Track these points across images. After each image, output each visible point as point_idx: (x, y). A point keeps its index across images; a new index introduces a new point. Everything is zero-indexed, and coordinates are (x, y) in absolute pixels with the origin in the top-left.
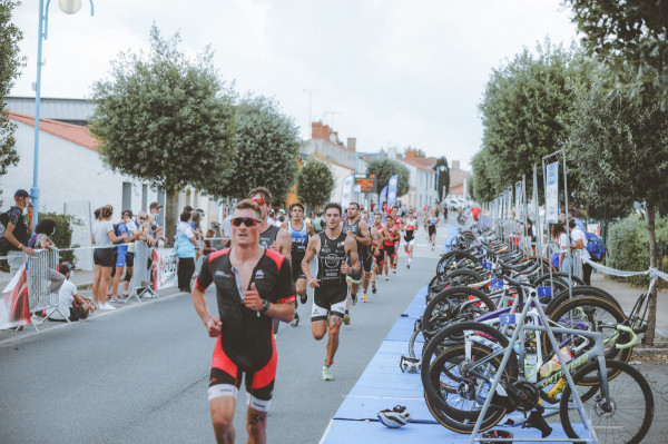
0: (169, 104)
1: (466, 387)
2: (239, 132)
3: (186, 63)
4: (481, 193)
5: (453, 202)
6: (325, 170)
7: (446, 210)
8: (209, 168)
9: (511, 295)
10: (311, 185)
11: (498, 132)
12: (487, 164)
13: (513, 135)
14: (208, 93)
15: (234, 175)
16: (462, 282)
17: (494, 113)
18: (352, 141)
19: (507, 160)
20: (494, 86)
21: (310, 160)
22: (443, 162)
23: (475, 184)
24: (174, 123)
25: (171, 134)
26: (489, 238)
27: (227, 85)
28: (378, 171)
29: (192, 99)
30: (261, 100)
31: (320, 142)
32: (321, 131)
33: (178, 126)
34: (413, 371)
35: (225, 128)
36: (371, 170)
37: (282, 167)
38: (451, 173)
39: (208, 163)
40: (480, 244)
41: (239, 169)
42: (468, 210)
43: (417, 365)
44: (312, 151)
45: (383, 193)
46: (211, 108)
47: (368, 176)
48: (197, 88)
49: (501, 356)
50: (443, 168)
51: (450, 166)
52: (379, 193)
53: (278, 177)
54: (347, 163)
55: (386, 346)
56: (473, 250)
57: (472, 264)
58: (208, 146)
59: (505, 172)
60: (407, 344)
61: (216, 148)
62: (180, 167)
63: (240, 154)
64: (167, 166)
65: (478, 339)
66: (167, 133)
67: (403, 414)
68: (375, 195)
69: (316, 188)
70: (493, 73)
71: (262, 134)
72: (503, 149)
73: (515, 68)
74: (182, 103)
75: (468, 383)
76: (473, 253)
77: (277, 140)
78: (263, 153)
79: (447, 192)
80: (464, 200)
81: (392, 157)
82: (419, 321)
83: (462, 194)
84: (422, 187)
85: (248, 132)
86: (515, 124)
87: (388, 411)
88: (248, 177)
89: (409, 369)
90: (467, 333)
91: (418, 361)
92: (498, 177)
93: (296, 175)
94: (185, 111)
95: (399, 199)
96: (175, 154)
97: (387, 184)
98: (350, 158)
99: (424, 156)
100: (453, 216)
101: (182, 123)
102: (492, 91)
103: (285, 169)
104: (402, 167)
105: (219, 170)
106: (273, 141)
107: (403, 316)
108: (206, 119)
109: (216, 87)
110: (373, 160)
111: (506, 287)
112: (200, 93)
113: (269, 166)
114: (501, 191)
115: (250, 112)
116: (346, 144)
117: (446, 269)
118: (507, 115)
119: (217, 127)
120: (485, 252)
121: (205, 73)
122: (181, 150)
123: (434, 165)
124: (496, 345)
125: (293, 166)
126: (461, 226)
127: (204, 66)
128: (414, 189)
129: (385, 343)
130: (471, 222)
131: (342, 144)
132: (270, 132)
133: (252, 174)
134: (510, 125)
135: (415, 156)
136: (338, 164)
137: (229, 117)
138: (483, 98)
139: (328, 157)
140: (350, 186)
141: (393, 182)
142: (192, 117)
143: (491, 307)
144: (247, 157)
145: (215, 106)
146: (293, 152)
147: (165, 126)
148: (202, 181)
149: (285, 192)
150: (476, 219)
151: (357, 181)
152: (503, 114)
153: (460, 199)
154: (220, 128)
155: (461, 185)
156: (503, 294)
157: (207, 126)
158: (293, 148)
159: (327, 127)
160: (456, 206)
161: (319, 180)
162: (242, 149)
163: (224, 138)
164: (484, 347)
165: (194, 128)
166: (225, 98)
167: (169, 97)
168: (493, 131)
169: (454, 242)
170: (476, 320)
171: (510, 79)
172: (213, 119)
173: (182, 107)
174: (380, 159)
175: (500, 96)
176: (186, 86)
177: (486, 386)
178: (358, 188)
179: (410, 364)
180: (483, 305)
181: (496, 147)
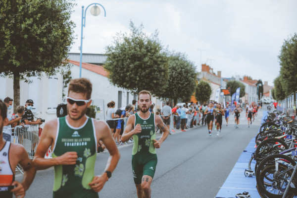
0: (139, 56)
1: (276, 184)
2: (170, 68)
3: (147, 37)
4: (278, 96)
5: (265, 100)
6: (208, 85)
7: (261, 103)
8: (157, 84)
9: (295, 142)
10: (201, 92)
11: (287, 68)
12: (282, 83)
13: (293, 69)
14: (156, 51)
15: (168, 88)
16: (273, 136)
17: (285, 60)
18: (219, 73)
19: (291, 81)
20: (285, 48)
21: (201, 81)
22: (260, 82)
23: (275, 92)
24: (141, 64)
25: (140, 70)
26: (283, 116)
27: (165, 48)
28: (231, 86)
29: (149, 54)
30: (179, 54)
31: (205, 73)
32: (206, 68)
33: (143, 66)
34: (250, 176)
35: (164, 67)
36: (228, 86)
37: (189, 84)
38: (264, 87)
39: (157, 82)
40: (279, 119)
41: (170, 85)
42: (272, 104)
43: (252, 173)
44: (202, 77)
45: (234, 96)
46: (158, 58)
47: (227, 88)
48: (152, 49)
49: (292, 170)
50: (260, 85)
51: (263, 84)
52: (231, 96)
53: (187, 89)
54: (217, 82)
55: (237, 165)
56: (275, 121)
57: (276, 128)
58: (157, 75)
59: (289, 87)
60: (248, 164)
61: (160, 76)
62: (144, 84)
63: (170, 78)
64: (138, 84)
65: (281, 162)
66: (138, 69)
67: (247, 196)
68: (230, 97)
69: (204, 93)
70: (285, 42)
71: (180, 69)
72: (289, 76)
73: (295, 39)
74: (145, 56)
75: (277, 182)
76: (276, 123)
77: (187, 72)
78: (180, 78)
79: (262, 95)
80: (270, 99)
81: (237, 80)
82: (254, 154)
83: (269, 96)
84: (251, 93)
85: (174, 68)
86: (294, 64)
87: (240, 194)
88: (173, 88)
89: (248, 175)
90: (276, 159)
91: (252, 172)
92: (287, 88)
93: (195, 87)
94: (146, 59)
95: (240, 99)
96: (142, 78)
97: (235, 92)
98: (218, 80)
99: (251, 79)
100: (265, 106)
101: (145, 65)
102: (284, 49)
103: (190, 85)
104: (242, 84)
105: (162, 85)
106: (185, 72)
107: (244, 151)
108: (155, 62)
109: (160, 48)
110: (229, 81)
111: (293, 138)
112: (153, 51)
113: (183, 84)
114: (288, 95)
115: (174, 60)
116: (216, 74)
117: (264, 130)
118: (291, 60)
119: (161, 66)
120: (281, 123)
121: (155, 42)
122: (145, 77)
123: (256, 83)
124: (290, 165)
125: (194, 84)
126: (269, 111)
127: (155, 39)
128: (248, 94)
129: (237, 164)
130: (273, 109)
131: (214, 74)
132: (183, 68)
133: (176, 87)
134: (292, 65)
135: (248, 79)
136: (213, 83)
137: (166, 61)
138: (280, 53)
139: (209, 80)
140: (219, 93)
141: (238, 91)
142: (149, 62)
143: (287, 147)
144: (173, 80)
145: (160, 57)
146: (194, 77)
147: (138, 66)
148: (154, 90)
149: (190, 95)
150: (276, 108)
151: (222, 90)
152: (289, 60)
153: (268, 99)
154: (162, 66)
155: (268, 92)
156: (292, 142)
157: (156, 66)
158: (194, 75)
159: (208, 66)
160: (266, 102)
161: (205, 90)
162: (171, 76)
163: (164, 71)
164: (284, 166)
165: (150, 66)
166: (164, 53)
167: (139, 53)
168: (285, 67)
169: (266, 118)
170: (280, 153)
171: (292, 44)
172: (159, 63)
173: (145, 57)
174: (232, 81)
175: (287, 52)
176: (147, 48)
177: (285, 183)
178: (223, 94)
179: (249, 173)
180: (282, 147)
181: (286, 75)
